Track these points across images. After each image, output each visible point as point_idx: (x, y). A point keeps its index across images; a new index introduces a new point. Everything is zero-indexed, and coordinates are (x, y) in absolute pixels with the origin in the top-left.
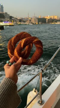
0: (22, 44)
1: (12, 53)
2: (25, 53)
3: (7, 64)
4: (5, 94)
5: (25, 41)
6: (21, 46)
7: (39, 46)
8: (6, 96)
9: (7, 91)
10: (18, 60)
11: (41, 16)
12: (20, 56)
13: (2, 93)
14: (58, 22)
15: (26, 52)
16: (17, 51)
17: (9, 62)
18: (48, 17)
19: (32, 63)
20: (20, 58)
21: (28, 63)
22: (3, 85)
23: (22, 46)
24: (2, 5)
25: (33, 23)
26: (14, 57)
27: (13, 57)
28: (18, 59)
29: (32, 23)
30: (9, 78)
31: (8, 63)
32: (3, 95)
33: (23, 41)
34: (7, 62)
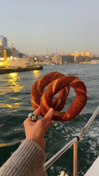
0: (54, 88)
1: (38, 101)
2: (57, 102)
3: (29, 118)
4: (26, 165)
5: (58, 83)
6: (51, 90)
7: (80, 90)
8: (27, 168)
9: (29, 161)
10: (46, 113)
11: (64, 53)
12: (50, 107)
13: (22, 163)
14: (92, 61)
15: (59, 101)
16: (45, 98)
17: (33, 115)
18: (76, 54)
19: (69, 117)
20: (51, 110)
21: (63, 118)
22: (23, 150)
23: (53, 90)
24: (6, 37)
25: (55, 63)
26: (41, 108)
27: (39, 107)
28: (46, 111)
29: (53, 63)
30: (33, 140)
31: (31, 117)
32: (23, 166)
33: (55, 82)
34: (30, 115)
